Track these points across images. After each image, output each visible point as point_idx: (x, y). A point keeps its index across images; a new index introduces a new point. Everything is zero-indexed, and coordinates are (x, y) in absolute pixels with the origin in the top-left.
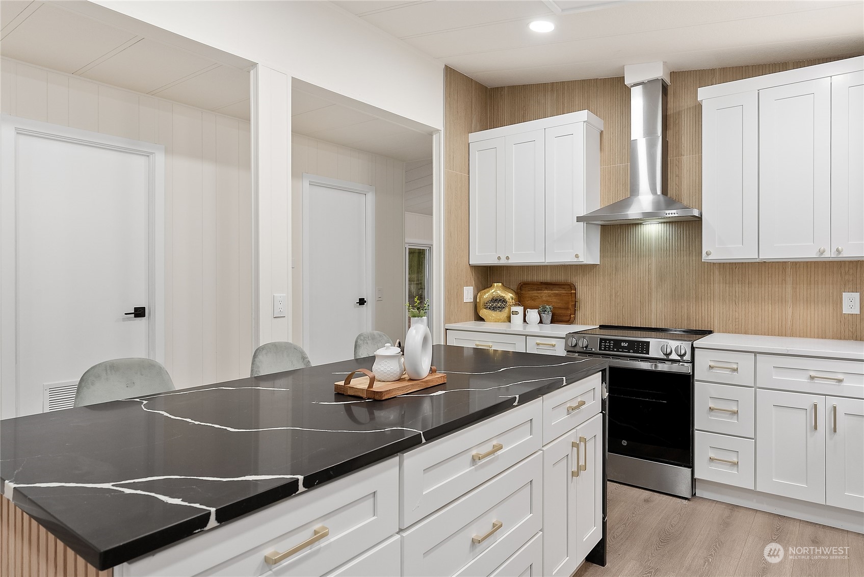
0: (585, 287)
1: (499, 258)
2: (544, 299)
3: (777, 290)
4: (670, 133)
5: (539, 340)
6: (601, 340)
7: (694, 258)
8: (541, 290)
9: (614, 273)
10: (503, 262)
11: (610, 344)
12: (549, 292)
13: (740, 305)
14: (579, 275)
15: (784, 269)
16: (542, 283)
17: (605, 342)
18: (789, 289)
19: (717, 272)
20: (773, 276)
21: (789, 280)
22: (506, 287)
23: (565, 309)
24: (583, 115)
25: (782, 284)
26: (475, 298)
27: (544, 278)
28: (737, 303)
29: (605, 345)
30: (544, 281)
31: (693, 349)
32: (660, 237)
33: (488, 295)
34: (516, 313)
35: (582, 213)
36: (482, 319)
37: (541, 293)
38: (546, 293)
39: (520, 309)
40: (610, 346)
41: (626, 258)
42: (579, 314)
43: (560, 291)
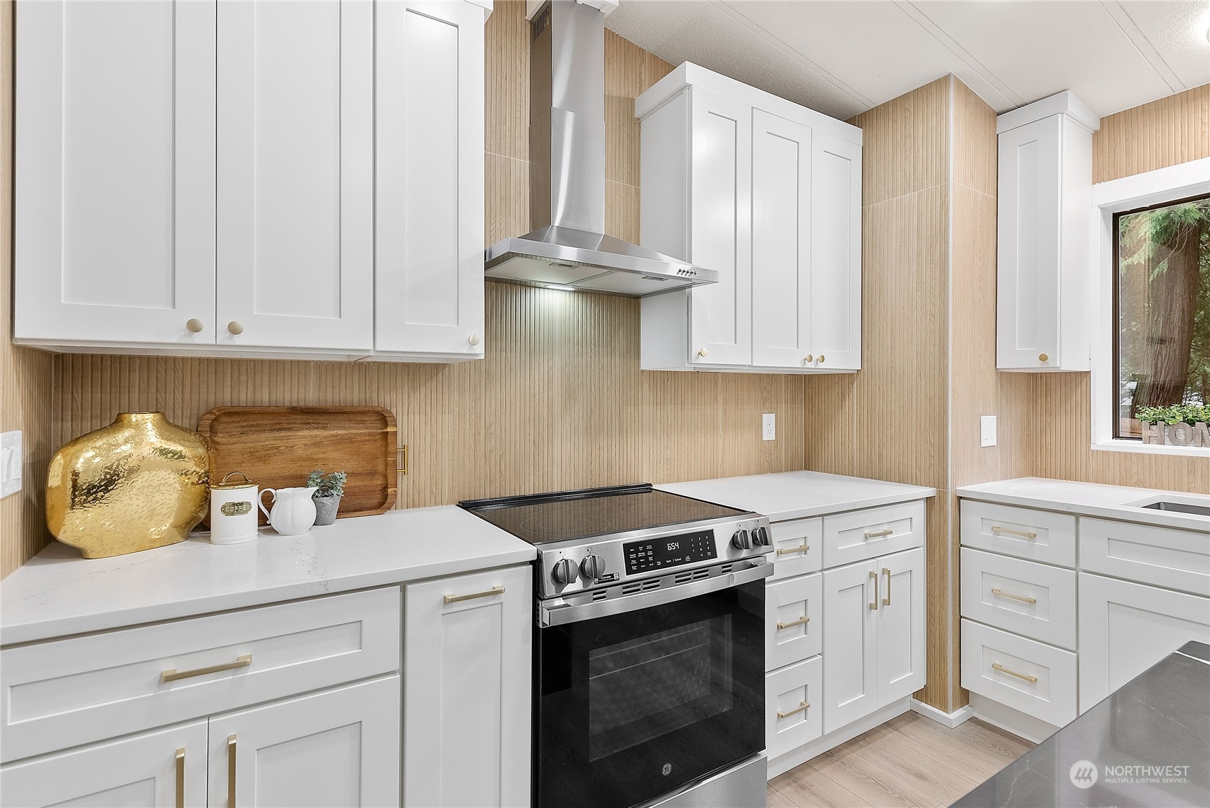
0: (417, 416)
1: (194, 327)
2: (300, 452)
3: (709, 412)
5: (450, 589)
6: (627, 547)
7: (617, 361)
8: (289, 429)
9: (483, 384)
11: (646, 553)
12: (315, 432)
13: (673, 438)
14: (402, 387)
15: (716, 382)
16: (294, 410)
17: (637, 552)
19: (646, 385)
20: (706, 393)
21: (720, 397)
22: (171, 425)
23: (366, 474)
25: (714, 404)
26: (30, 472)
27: (295, 395)
28: (669, 436)
29: (637, 559)
30: (295, 404)
32: (567, 317)
37: (288, 438)
38: (304, 437)
39: (250, 495)
40: (646, 557)
41: (508, 354)
42: (403, 486)
43: (352, 428)
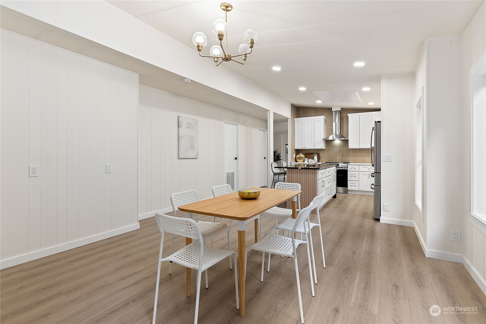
0: (322, 154)
1: (303, 147)
4: (341, 121)
7: (347, 148)
9: (328, 151)
10: (304, 148)
14: (321, 151)
15: (364, 150)
18: (365, 154)
19: (351, 150)
21: (365, 152)
22: (302, 154)
24: (323, 117)
26: (296, 157)
27: (312, 152)
31: (348, 165)
32: (339, 143)
33: (298, 156)
34: (306, 160)
35: (323, 138)
36: (297, 162)
37: (311, 155)
39: (307, 159)
42: (321, 160)
